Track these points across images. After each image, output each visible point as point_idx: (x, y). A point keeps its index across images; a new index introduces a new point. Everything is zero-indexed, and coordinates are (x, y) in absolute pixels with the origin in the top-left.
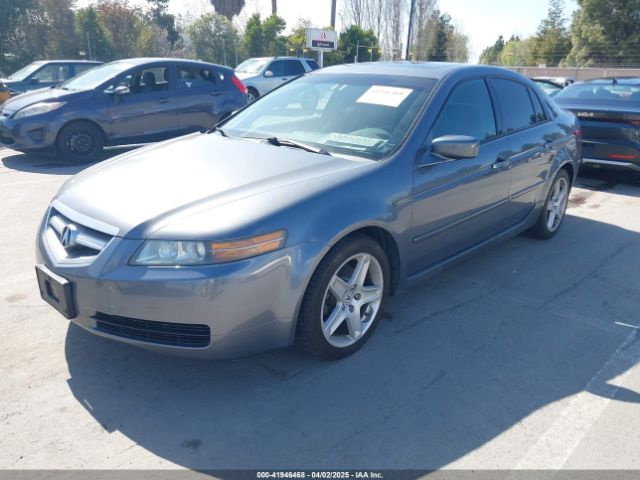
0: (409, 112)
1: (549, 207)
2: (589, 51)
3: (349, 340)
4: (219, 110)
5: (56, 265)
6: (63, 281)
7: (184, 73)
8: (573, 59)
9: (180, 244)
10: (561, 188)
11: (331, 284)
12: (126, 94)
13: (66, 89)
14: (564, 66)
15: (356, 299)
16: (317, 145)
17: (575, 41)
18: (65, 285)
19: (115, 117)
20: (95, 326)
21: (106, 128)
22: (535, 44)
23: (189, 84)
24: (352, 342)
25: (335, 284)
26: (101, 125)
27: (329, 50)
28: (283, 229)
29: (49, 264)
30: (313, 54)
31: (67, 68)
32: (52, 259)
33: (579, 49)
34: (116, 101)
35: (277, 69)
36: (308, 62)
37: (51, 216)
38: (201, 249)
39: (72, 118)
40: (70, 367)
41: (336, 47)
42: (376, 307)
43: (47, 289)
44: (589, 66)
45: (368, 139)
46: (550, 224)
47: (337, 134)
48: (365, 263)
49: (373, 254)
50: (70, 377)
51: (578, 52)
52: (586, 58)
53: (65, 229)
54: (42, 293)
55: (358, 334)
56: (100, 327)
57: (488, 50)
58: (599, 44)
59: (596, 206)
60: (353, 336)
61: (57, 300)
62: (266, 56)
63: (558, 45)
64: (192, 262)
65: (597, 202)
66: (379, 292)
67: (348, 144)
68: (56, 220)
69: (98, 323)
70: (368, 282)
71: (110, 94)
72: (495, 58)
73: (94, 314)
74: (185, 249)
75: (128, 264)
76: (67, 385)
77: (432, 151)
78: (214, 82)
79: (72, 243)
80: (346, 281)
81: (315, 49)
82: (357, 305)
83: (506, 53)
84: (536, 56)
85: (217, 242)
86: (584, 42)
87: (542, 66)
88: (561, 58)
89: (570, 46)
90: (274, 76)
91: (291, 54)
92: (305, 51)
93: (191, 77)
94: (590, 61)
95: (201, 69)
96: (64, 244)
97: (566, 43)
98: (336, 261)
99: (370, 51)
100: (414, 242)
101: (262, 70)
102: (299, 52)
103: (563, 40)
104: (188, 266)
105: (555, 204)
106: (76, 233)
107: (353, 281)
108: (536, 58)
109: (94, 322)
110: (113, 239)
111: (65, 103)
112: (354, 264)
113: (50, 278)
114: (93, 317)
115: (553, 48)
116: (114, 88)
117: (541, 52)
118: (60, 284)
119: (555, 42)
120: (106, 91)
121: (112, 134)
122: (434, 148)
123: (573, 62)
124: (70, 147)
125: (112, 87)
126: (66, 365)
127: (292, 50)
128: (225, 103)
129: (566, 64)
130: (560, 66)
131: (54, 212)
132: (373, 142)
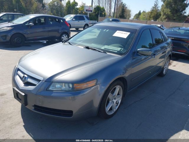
0: (130, 40)
1: (165, 67)
2: (166, 17)
3: (112, 112)
4: (61, 31)
5: (21, 88)
6: (23, 94)
7: (50, 19)
8: (161, 19)
9: (63, 84)
10: (168, 62)
11: (109, 96)
12: (33, 25)
13: (13, 23)
14: (159, 21)
15: (115, 99)
16: (102, 50)
17: (162, 13)
18: (24, 95)
19: (29, 32)
20: (34, 109)
21: (26, 36)
22: (150, 14)
23: (51, 23)
24: (113, 112)
25: (110, 96)
26: (25, 35)
27: (91, 13)
28: (96, 79)
29: (18, 88)
30: (86, 14)
31: (12, 15)
32: (19, 86)
33: (163, 16)
34: (29, 28)
35: (76, 18)
36: (86, 17)
37: (18, 71)
38: (71, 86)
39: (15, 32)
40: (23, 121)
41: (93, 12)
42: (120, 101)
43: (17, 96)
44: (166, 21)
45: (117, 48)
46: (164, 72)
47: (107, 46)
48: (118, 88)
49: (120, 85)
50: (24, 124)
51: (163, 17)
52: (165, 19)
53: (24, 76)
54: (15, 96)
55: (115, 110)
56: (35, 109)
57: (136, 15)
58: (169, 15)
59: (175, 66)
60: (113, 111)
61: (21, 100)
62: (72, 14)
63: (157, 14)
64: (67, 90)
65: (175, 65)
66: (121, 97)
67: (112, 50)
68: (19, 72)
69: (35, 108)
70: (118, 94)
71: (27, 25)
72: (138, 17)
73: (33, 105)
74: (65, 86)
75: (46, 90)
76: (23, 127)
77: (137, 53)
78: (60, 23)
79: (26, 81)
80: (112, 94)
81: (87, 12)
82: (115, 101)
83: (141, 16)
84: (150, 17)
85: (76, 84)
86: (165, 14)
87: (153, 21)
88: (158, 19)
89: (160, 15)
90: (76, 20)
91: (80, 14)
92: (84, 12)
93: (52, 21)
94: (166, 20)
95: (55, 18)
96: (23, 81)
97: (159, 14)
98: (110, 88)
99: (103, 14)
100: (131, 81)
101: (72, 19)
102: (82, 13)
103: (158, 13)
104: (66, 91)
105: (166, 66)
106: (27, 78)
107: (114, 94)
108: (150, 18)
109: (33, 108)
110: (41, 81)
111: (13, 28)
112: (115, 89)
113: (18, 92)
114: (33, 106)
115: (155, 15)
116: (29, 23)
117: (152, 16)
118: (22, 95)
119: (155, 13)
120: (26, 24)
121: (28, 38)
122: (138, 52)
123: (161, 20)
124: (14, 41)
125: (28, 23)
126: (22, 120)
127: (80, 12)
128: (63, 29)
129: (159, 20)
130: (158, 20)
131: (19, 70)
132: (119, 49)
